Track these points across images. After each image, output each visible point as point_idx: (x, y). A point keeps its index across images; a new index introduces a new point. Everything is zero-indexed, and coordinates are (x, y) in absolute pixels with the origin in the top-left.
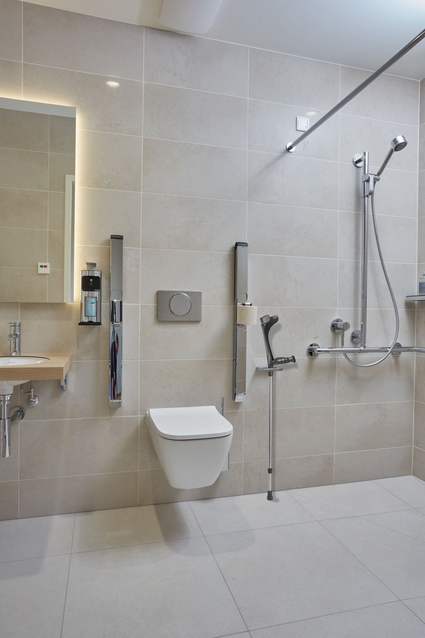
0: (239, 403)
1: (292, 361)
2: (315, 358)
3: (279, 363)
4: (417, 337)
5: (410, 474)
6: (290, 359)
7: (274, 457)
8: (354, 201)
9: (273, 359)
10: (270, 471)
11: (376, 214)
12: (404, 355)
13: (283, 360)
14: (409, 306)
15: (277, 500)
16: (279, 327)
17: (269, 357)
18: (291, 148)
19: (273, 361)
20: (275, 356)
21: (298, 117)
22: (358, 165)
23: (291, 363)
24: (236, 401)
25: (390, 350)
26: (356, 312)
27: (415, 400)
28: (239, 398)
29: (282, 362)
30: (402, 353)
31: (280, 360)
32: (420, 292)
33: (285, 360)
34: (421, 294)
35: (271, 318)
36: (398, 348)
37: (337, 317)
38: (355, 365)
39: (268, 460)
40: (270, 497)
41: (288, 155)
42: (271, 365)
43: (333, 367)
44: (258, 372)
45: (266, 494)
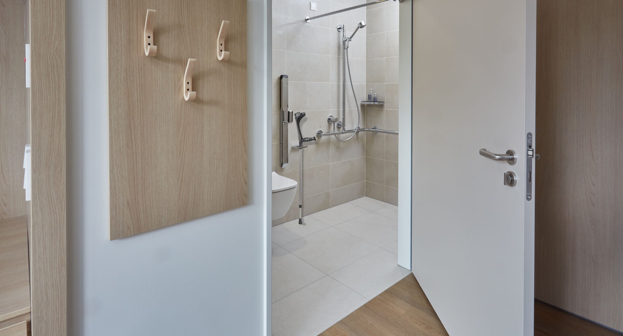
0: (284, 168)
1: (313, 140)
2: (320, 138)
3: (306, 141)
4: (366, 123)
5: (364, 196)
6: (313, 138)
7: (303, 196)
8: (337, 51)
9: (302, 138)
10: (300, 206)
11: (349, 58)
12: (360, 133)
13: (308, 139)
14: (363, 106)
15: (305, 224)
16: (306, 120)
17: (300, 137)
18: (308, 20)
19: (302, 140)
20: (303, 137)
21: (311, 2)
22: (339, 30)
23: (313, 141)
24: (283, 167)
25: (356, 131)
26: (339, 111)
27: (366, 156)
28: (284, 165)
29: (307, 141)
30: (360, 132)
31: (306, 139)
32: (368, 100)
33: (309, 139)
34: (369, 101)
35: (301, 114)
36: (359, 130)
37: (331, 115)
38: (339, 140)
39: (299, 199)
40: (300, 222)
41: (306, 24)
42: (301, 143)
43: (329, 142)
44: (293, 149)
45: (298, 220)
